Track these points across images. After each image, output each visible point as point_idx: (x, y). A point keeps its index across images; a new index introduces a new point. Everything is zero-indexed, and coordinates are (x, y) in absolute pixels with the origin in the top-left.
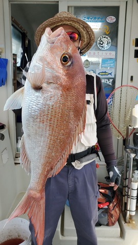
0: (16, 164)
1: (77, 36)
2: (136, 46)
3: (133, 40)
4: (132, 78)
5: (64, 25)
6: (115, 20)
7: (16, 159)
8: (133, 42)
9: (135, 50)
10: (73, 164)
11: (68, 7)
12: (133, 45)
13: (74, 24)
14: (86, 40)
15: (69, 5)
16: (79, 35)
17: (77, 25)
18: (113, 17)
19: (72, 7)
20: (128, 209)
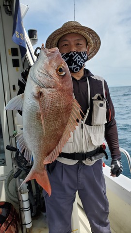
5: (71, 33)
8: (9, 51)
9: (13, 59)
10: (84, 162)
12: (10, 55)
17: (82, 32)
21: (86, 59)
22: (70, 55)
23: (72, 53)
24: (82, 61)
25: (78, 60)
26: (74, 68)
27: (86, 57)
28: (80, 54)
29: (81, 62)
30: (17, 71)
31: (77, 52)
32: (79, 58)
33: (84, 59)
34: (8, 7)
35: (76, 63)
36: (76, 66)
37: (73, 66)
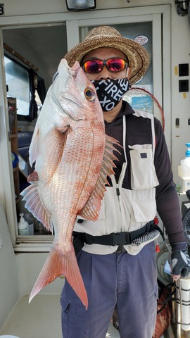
0: (16, 252)
1: (123, 62)
2: (180, 76)
3: (176, 67)
4: (177, 121)
6: (147, 41)
7: (17, 245)
8: (176, 69)
9: (180, 81)
10: (126, 247)
11: (80, 28)
12: (176, 74)
13: (117, 46)
14: (136, 65)
15: (81, 25)
16: (127, 61)
17: (122, 47)
18: (144, 37)
19: (85, 27)
20: (179, 321)
21: (125, 90)
22: (100, 83)
23: (103, 81)
24: (119, 93)
25: (113, 91)
26: (106, 104)
27: (126, 86)
28: (116, 83)
29: (117, 94)
30: (185, 97)
31: (112, 80)
32: (114, 89)
33: (122, 90)
34: (184, 4)
35: (109, 97)
36: (109, 101)
37: (105, 101)
